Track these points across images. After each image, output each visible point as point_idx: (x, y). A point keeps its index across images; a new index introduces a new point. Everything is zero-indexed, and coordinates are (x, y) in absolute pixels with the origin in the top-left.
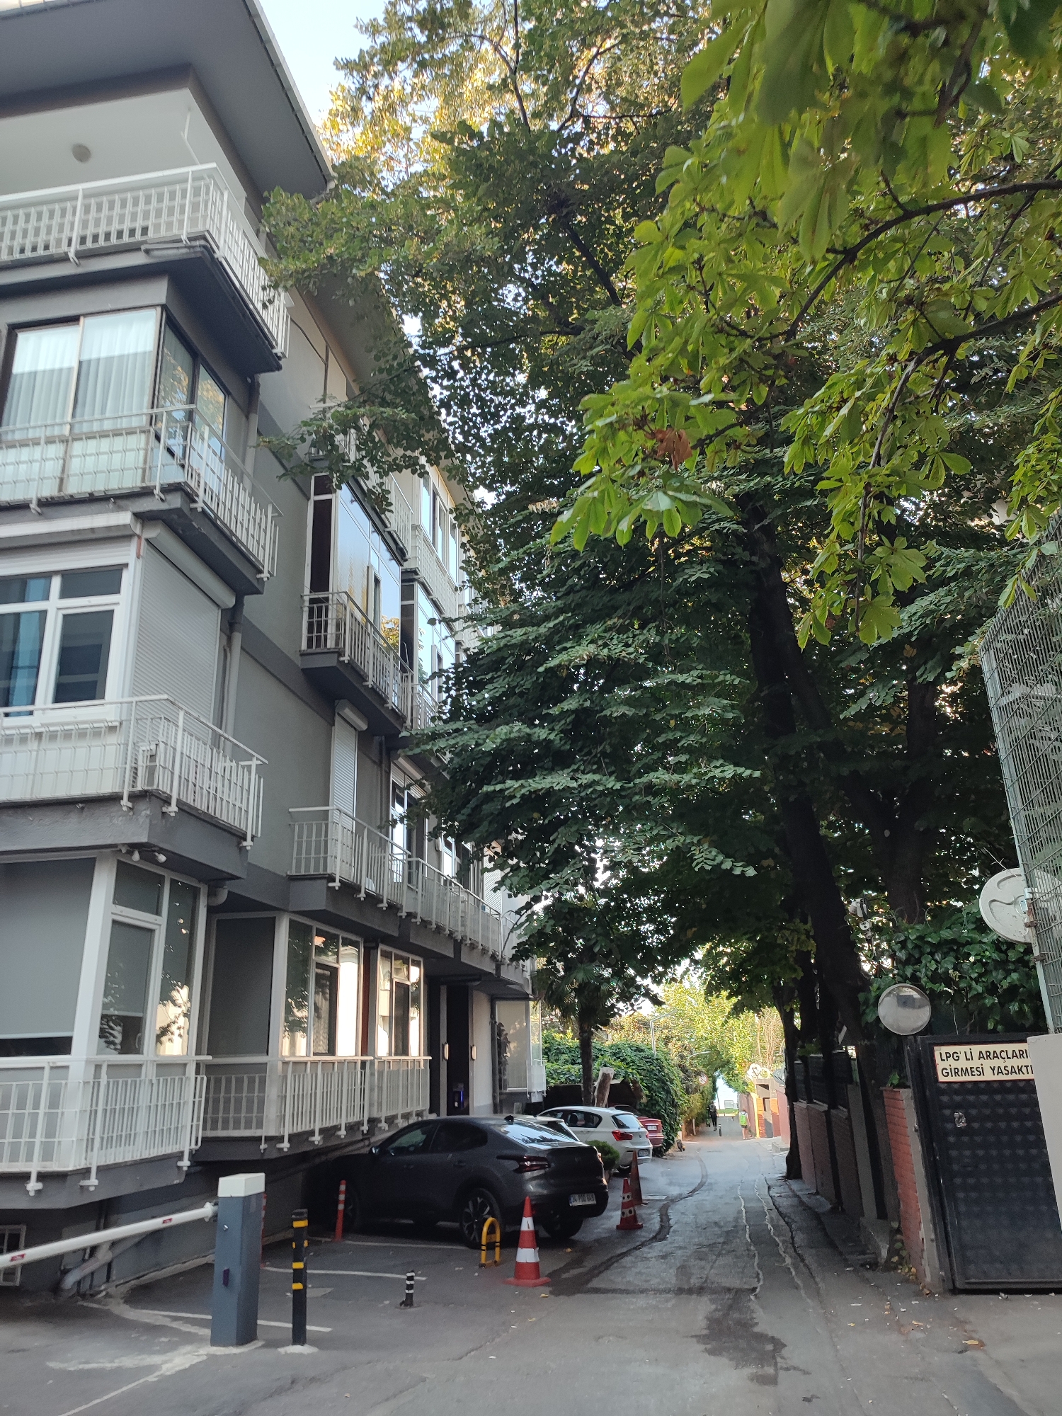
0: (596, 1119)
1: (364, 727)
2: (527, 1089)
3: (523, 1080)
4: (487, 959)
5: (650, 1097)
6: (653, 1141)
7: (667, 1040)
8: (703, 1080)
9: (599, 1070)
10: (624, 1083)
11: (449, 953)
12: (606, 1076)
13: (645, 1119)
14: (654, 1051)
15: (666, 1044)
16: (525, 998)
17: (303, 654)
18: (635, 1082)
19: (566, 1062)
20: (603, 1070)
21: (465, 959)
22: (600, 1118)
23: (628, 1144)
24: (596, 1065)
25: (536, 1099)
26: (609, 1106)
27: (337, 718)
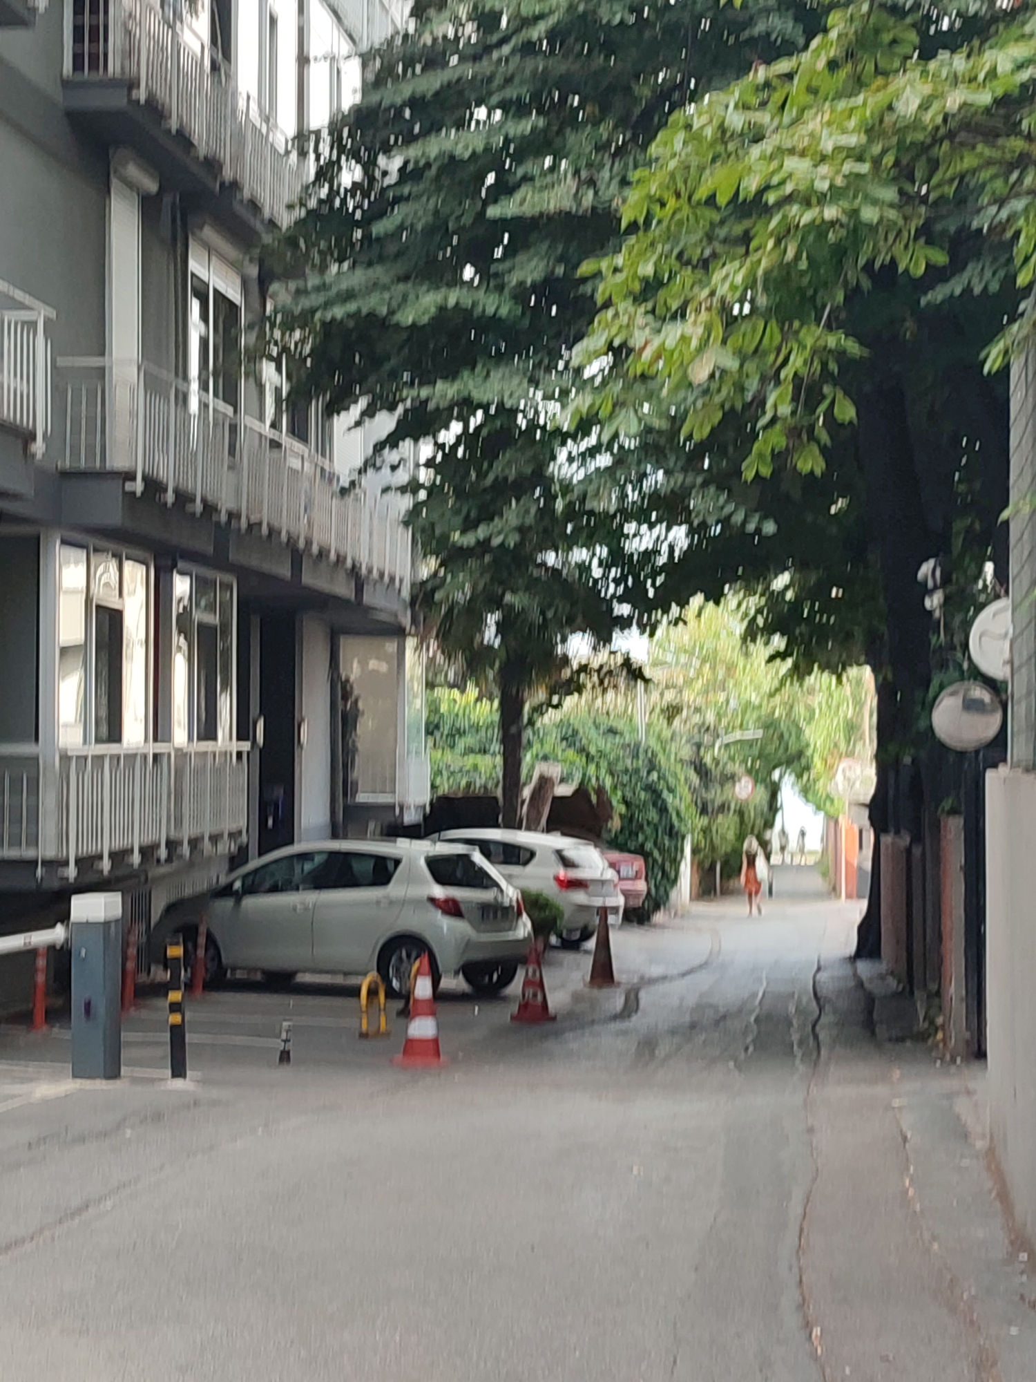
0: (524, 856)
1: (152, 186)
2: (397, 799)
3: (390, 783)
4: (341, 576)
5: (628, 819)
6: (626, 894)
7: (672, 712)
8: (744, 789)
9: (532, 767)
10: (581, 792)
11: (285, 571)
12: (544, 782)
13: (615, 855)
14: (642, 735)
15: (670, 720)
16: (399, 633)
17: (66, 84)
18: (600, 791)
19: (469, 751)
20: (541, 768)
21: (307, 579)
22: (532, 854)
23: (579, 897)
24: (528, 758)
25: (411, 817)
26: (549, 829)
27: (115, 183)
